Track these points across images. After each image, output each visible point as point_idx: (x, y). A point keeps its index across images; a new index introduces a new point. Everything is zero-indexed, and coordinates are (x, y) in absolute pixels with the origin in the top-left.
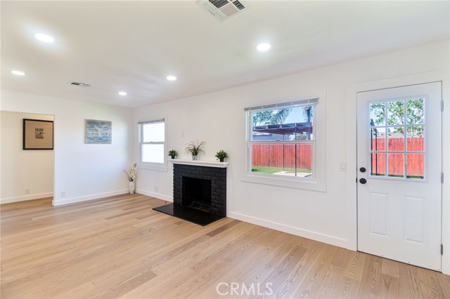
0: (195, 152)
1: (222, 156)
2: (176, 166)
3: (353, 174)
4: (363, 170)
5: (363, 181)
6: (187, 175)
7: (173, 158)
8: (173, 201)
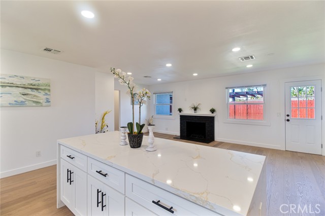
0: (195, 109)
1: (213, 111)
2: (181, 116)
3: (284, 117)
4: (288, 116)
5: (288, 120)
6: (190, 121)
7: (180, 112)
8: (179, 135)
